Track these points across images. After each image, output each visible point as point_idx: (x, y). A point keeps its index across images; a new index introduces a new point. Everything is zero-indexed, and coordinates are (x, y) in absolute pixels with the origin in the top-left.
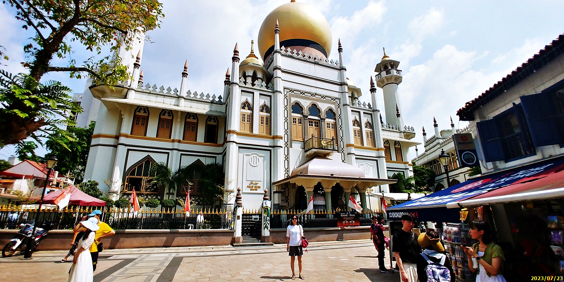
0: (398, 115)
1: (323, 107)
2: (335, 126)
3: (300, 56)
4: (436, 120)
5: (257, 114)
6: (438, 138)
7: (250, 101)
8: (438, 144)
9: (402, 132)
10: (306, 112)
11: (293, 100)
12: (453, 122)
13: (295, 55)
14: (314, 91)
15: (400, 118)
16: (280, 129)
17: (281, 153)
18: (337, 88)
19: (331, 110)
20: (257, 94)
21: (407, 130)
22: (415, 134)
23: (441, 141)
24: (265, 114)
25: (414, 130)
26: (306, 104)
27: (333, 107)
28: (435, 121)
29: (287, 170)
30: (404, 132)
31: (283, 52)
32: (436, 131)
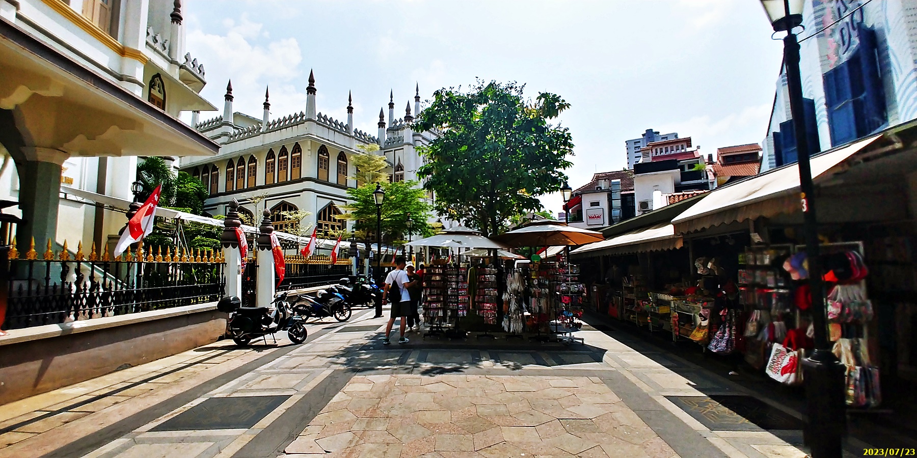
0: (176, 18)
4: (233, 87)
6: (227, 124)
8: (225, 134)
9: (176, 63)
12: (268, 99)
15: (179, 27)
21: (190, 66)
22: (205, 83)
23: (231, 131)
25: (204, 73)
28: (229, 89)
30: (181, 67)
32: (227, 109)
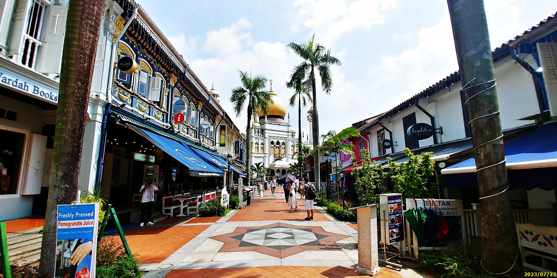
1: (281, 141)
2: (285, 148)
3: (274, 123)
5: (260, 146)
7: (258, 142)
10: (275, 144)
11: (271, 140)
13: (272, 123)
14: (278, 136)
16: (267, 150)
17: (267, 159)
18: (286, 134)
19: (284, 142)
20: (260, 139)
24: (262, 146)
26: (275, 141)
27: (284, 141)
29: (269, 164)
31: (268, 122)
